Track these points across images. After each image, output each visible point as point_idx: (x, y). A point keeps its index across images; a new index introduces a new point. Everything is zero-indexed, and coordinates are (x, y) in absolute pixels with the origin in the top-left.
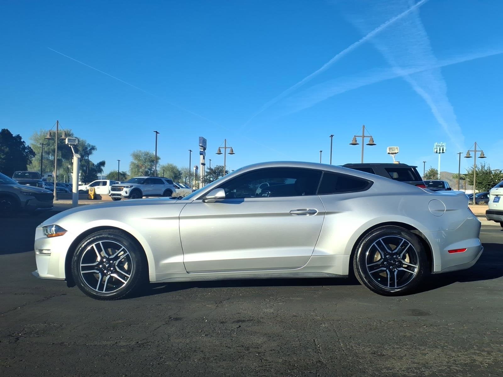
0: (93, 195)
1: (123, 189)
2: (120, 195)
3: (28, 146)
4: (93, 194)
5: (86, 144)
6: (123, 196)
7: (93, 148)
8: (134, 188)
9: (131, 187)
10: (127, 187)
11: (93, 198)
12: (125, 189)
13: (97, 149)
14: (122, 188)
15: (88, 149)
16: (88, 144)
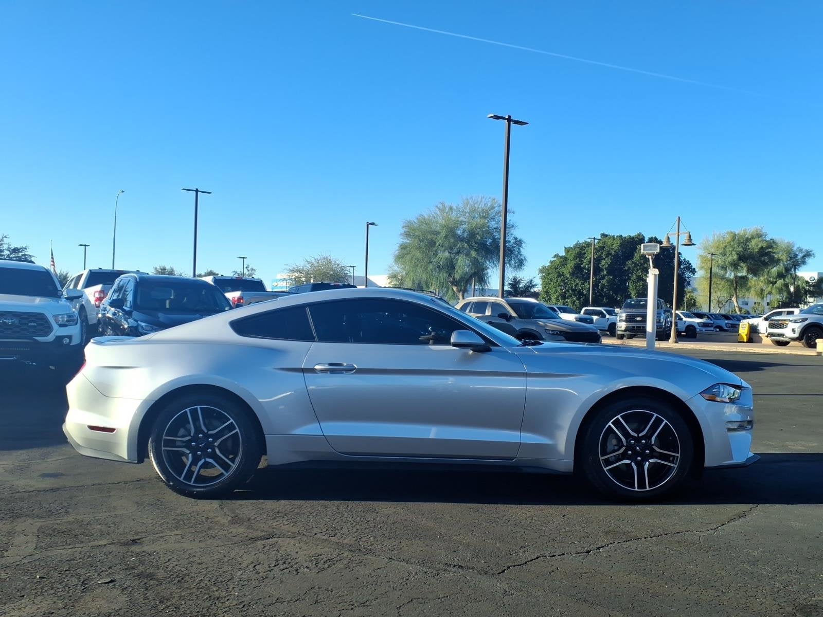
0: (746, 335)
1: (787, 324)
2: (782, 335)
3: (685, 259)
4: (746, 333)
5: (795, 249)
6: (786, 337)
7: (808, 254)
8: (808, 324)
9: (803, 320)
10: (796, 321)
11: (745, 341)
12: (791, 325)
13: (816, 255)
14: (787, 322)
15: (799, 257)
16: (799, 248)
